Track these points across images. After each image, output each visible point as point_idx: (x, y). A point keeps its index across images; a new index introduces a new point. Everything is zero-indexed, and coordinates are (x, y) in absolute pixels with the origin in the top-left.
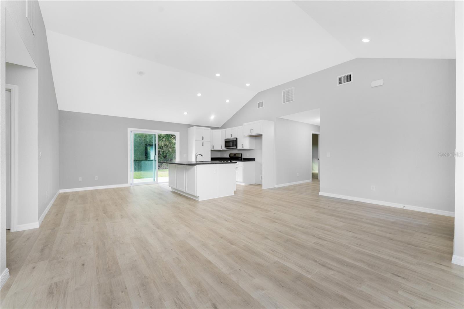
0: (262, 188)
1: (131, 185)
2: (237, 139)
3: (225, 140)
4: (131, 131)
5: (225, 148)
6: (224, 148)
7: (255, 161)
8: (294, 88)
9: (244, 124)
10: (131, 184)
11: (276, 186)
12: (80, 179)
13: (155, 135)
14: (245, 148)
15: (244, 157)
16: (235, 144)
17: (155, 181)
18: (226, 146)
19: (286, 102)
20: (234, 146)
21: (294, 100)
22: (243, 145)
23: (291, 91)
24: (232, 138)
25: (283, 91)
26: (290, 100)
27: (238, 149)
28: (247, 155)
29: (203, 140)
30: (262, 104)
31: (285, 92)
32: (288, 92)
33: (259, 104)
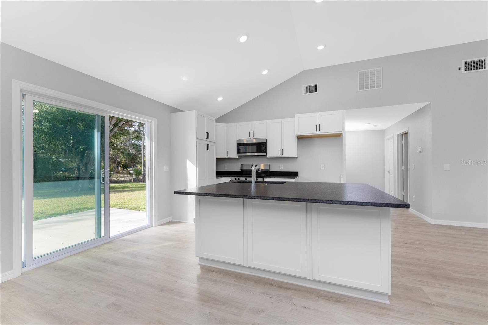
2: (267, 140)
3: (237, 141)
4: (24, 95)
5: (237, 155)
6: (233, 154)
7: (298, 177)
8: (381, 68)
9: (295, 115)
10: (24, 265)
13: (102, 118)
14: (285, 155)
15: (272, 170)
16: (263, 148)
17: (100, 237)
18: (239, 151)
19: (371, 88)
20: (260, 152)
21: (381, 87)
22: (281, 151)
23: (375, 72)
24: (254, 138)
25: (360, 72)
26: (375, 86)
27: (268, 157)
28: (280, 167)
29: (207, 140)
30: (312, 89)
31: (363, 74)
32: (370, 74)
33: (307, 87)
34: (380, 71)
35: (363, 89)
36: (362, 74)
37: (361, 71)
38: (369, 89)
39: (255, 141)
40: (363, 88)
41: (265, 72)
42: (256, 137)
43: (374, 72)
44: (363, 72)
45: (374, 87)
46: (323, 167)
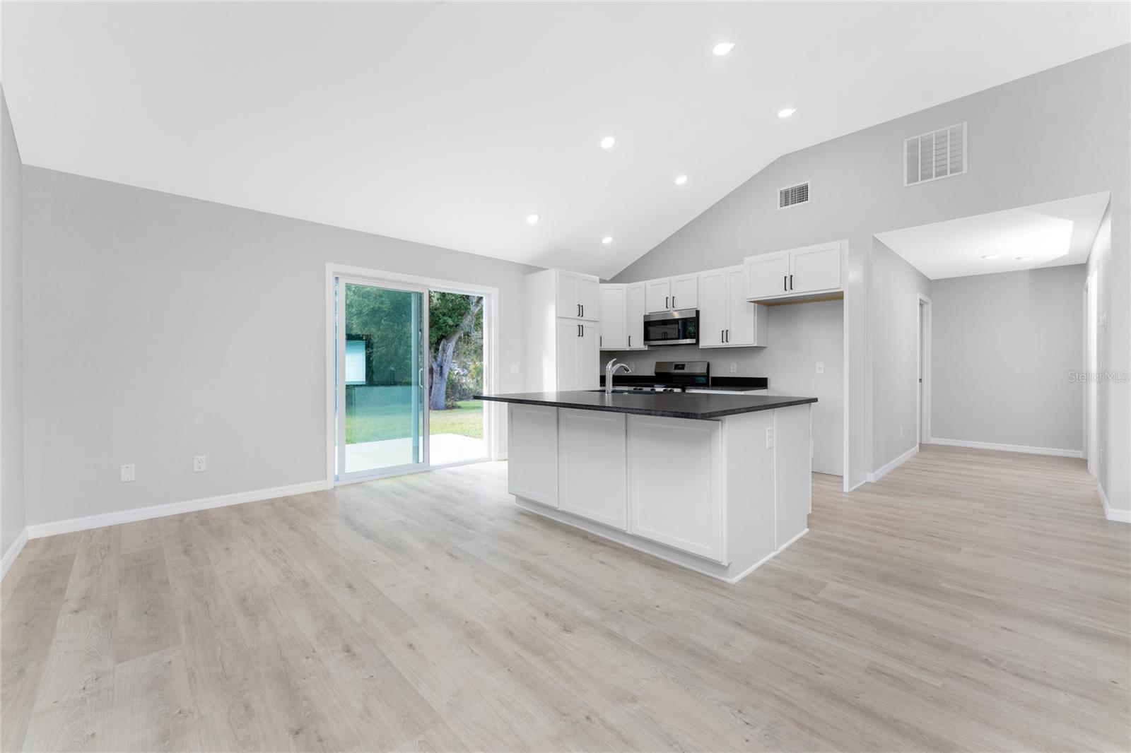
0: (843, 488)
1: (338, 483)
2: (698, 312)
3: (645, 316)
4: (337, 278)
5: (645, 344)
6: (639, 344)
7: (767, 388)
8: (965, 124)
9: (745, 259)
10: (337, 479)
11: (871, 477)
12: (128, 473)
14: (734, 342)
15: (715, 373)
16: (691, 329)
17: (418, 462)
18: (647, 338)
19: (936, 176)
20: (685, 337)
21: (965, 169)
22: (725, 335)
23: (949, 136)
24: (674, 309)
25: (908, 141)
26: (947, 170)
27: (700, 347)
28: (731, 367)
29: (580, 318)
30: (800, 194)
31: (918, 144)
32: (934, 143)
33: (787, 192)
34: (962, 131)
35: (918, 181)
36: (913, 147)
37: (910, 139)
38: (932, 180)
39: (677, 316)
40: (918, 177)
41: (681, 180)
42: (679, 306)
43: (947, 136)
44: (918, 139)
45: (945, 173)
46: (820, 368)
